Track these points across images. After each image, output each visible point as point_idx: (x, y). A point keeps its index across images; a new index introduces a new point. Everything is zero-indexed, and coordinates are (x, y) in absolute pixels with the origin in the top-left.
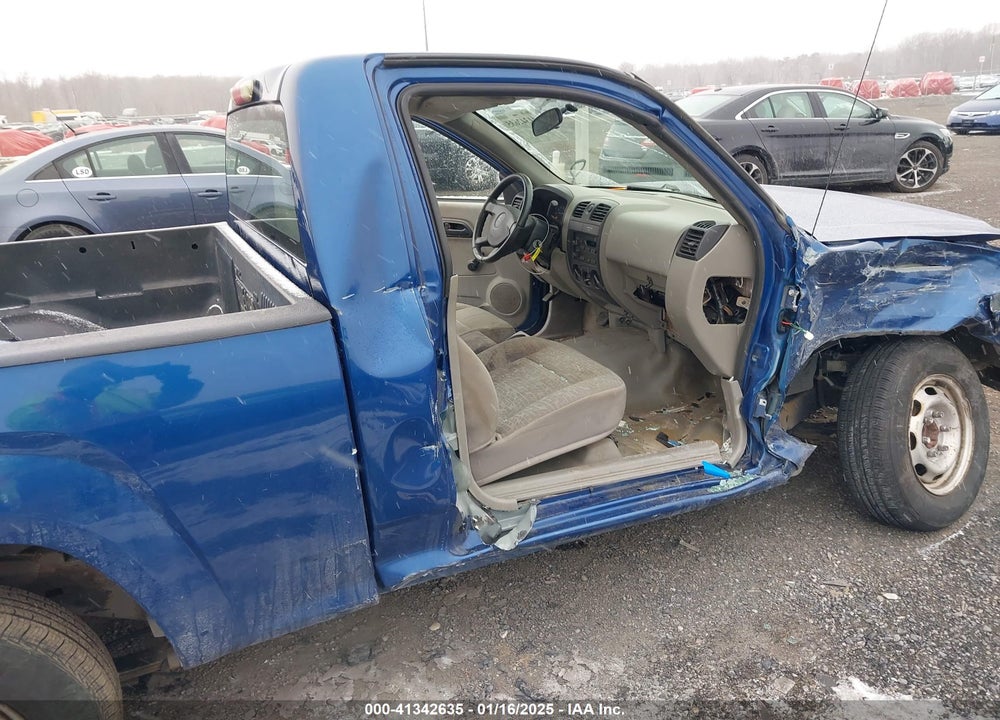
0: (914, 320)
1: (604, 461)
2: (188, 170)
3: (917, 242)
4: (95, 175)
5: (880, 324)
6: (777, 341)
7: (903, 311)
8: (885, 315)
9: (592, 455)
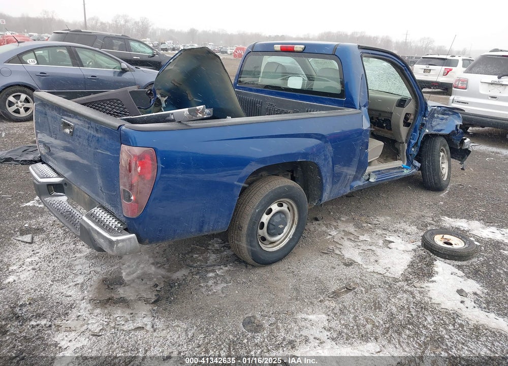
0: (441, 130)
1: (375, 165)
2: (83, 66)
3: (444, 108)
4: (38, 63)
5: (434, 131)
6: (418, 132)
7: (439, 127)
8: (436, 128)
9: (373, 163)
